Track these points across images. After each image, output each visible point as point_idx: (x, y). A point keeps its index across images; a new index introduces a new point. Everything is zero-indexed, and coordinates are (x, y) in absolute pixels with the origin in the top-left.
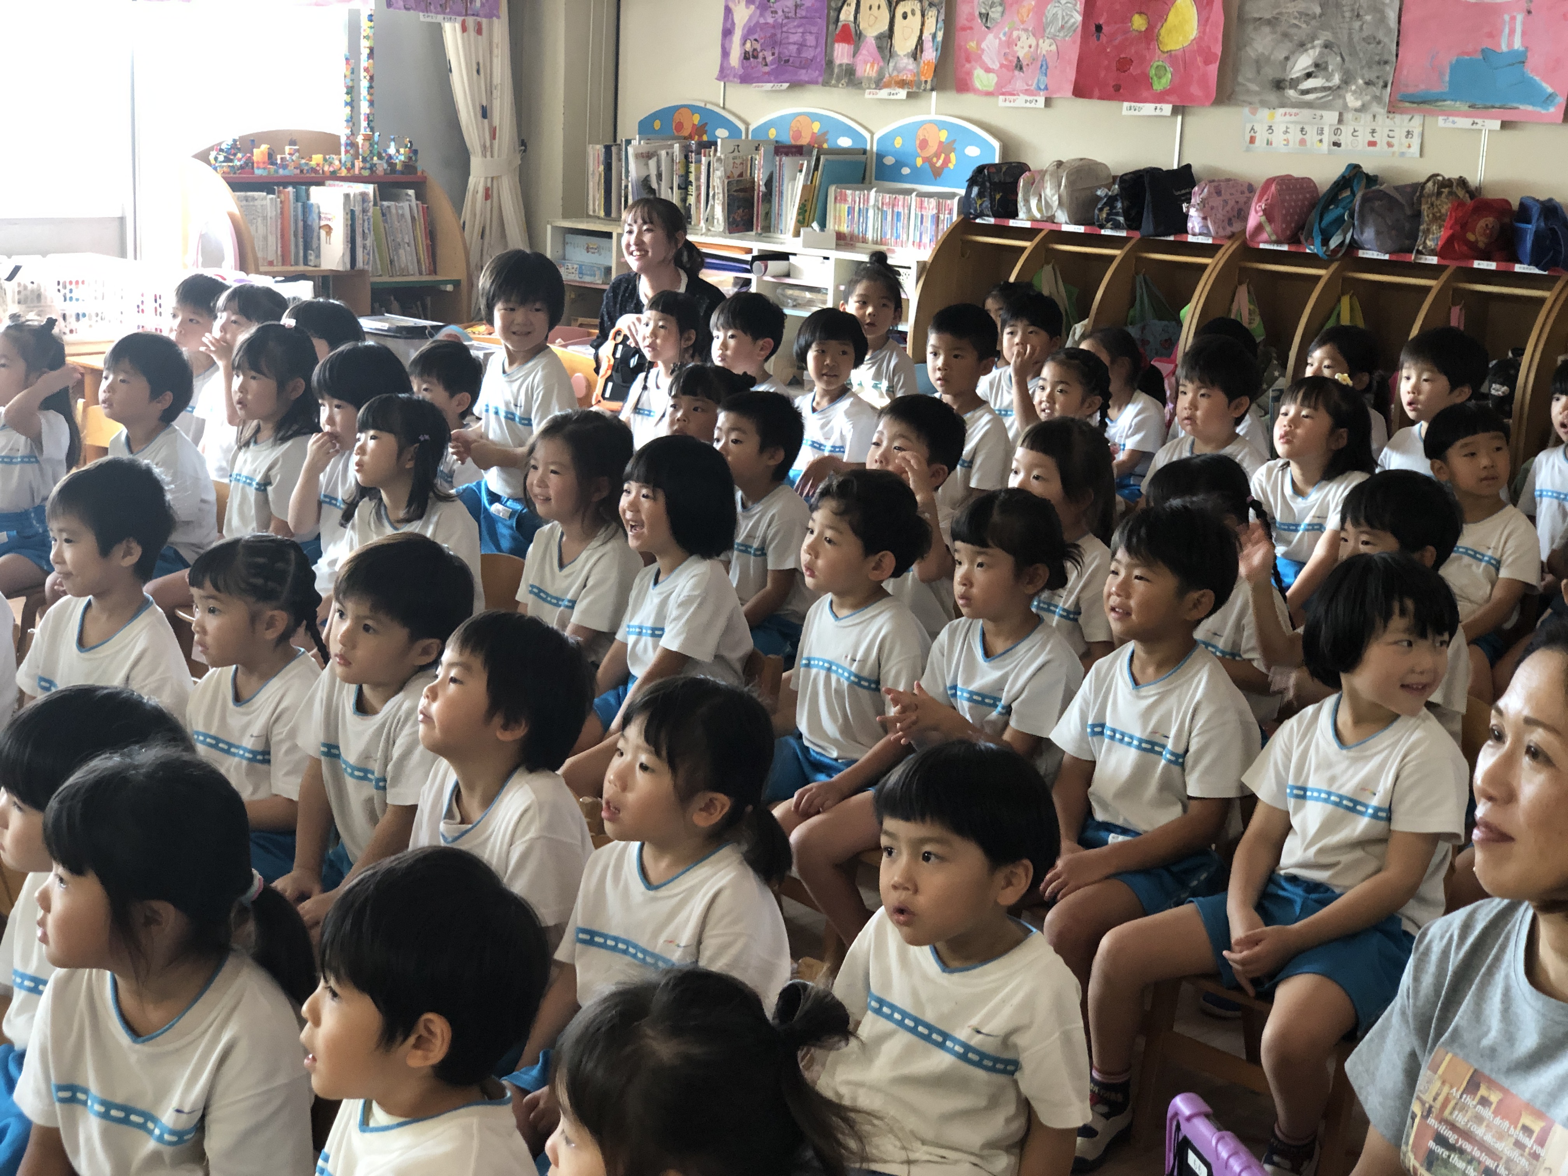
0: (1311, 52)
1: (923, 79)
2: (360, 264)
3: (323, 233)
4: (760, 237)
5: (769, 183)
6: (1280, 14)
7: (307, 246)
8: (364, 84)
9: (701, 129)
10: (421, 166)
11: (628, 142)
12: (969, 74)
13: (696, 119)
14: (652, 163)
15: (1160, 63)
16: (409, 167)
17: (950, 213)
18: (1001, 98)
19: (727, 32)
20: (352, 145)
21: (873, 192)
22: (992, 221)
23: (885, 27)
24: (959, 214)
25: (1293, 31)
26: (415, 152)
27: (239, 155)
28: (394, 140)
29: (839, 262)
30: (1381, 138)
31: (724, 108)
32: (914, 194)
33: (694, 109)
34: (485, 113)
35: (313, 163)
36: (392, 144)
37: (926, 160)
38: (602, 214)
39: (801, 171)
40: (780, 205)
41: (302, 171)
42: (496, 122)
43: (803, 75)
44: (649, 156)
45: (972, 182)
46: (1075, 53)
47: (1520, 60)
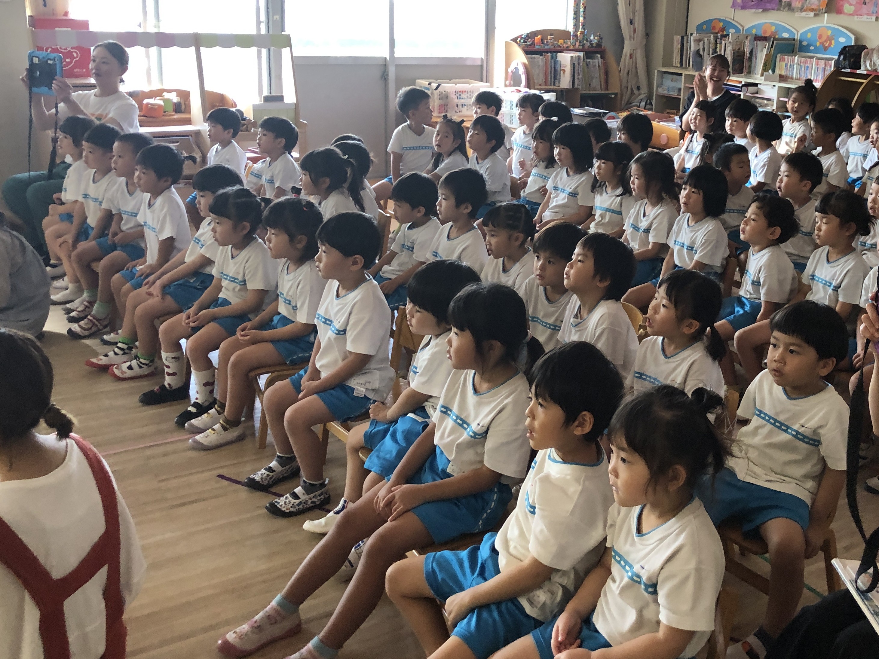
1: (821, 8)
2: (576, 86)
3: (562, 72)
4: (746, 77)
5: (751, 53)
7: (555, 79)
8: (582, 10)
9: (723, 29)
10: (603, 45)
11: (691, 34)
12: (842, 6)
13: (721, 25)
14: (701, 43)
16: (599, 45)
17: (831, 66)
18: (856, 17)
20: (576, 36)
21: (796, 58)
22: (849, 70)
24: (834, 67)
26: (601, 39)
27: (529, 40)
28: (593, 33)
29: (780, 88)
31: (734, 20)
32: (814, 59)
33: (721, 20)
34: (631, 22)
35: (559, 43)
36: (592, 35)
37: (822, 43)
38: (679, 65)
39: (765, 47)
40: (755, 62)
41: (555, 47)
42: (636, 25)
43: (768, 6)
44: (700, 40)
45: (841, 53)
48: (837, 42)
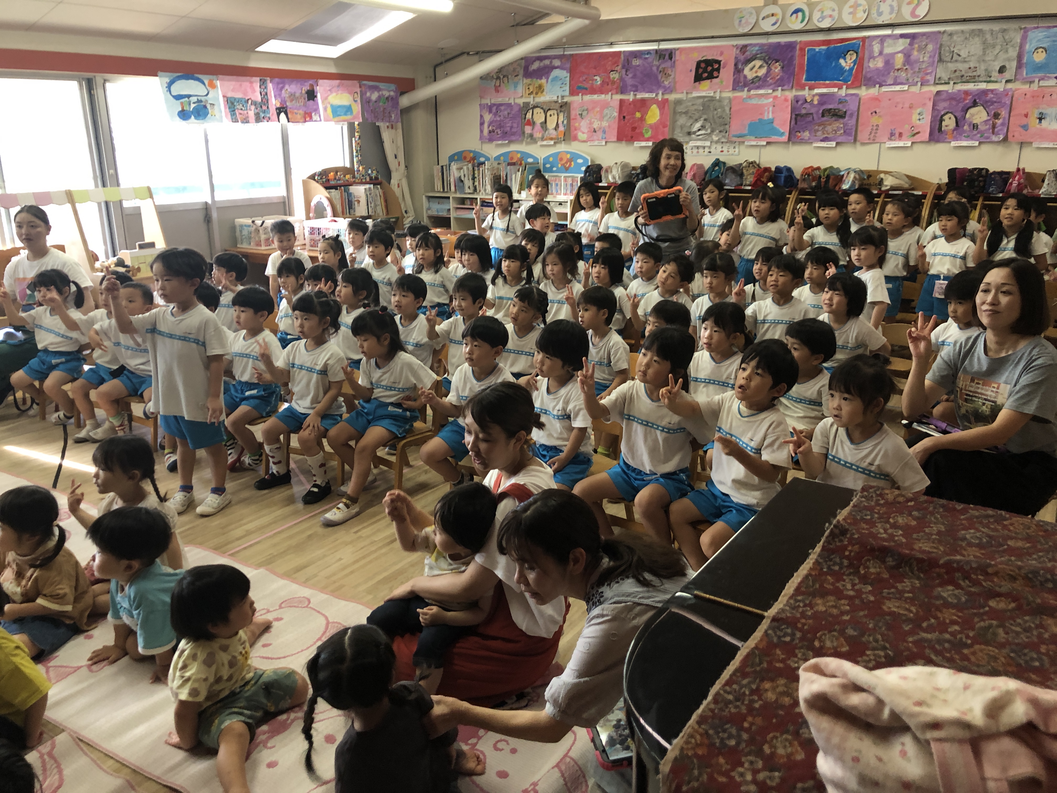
0: (699, 122)
1: (560, 137)
2: (371, 213)
3: (356, 202)
5: (507, 176)
6: (688, 110)
9: (473, 158)
10: (379, 177)
12: (577, 135)
13: (472, 155)
14: (462, 171)
15: (646, 128)
16: (376, 178)
18: (589, 142)
19: (482, 124)
20: (354, 170)
23: (543, 120)
25: (693, 116)
26: (378, 172)
27: (323, 177)
28: (370, 168)
30: (725, 149)
31: (482, 150)
32: (561, 177)
33: (470, 151)
34: (396, 156)
35: (346, 178)
36: (370, 170)
37: (562, 165)
39: (518, 171)
41: (345, 181)
42: (399, 159)
43: (513, 138)
44: (461, 168)
45: (586, 171)
46: (616, 126)
47: (771, 122)
48: (577, 164)
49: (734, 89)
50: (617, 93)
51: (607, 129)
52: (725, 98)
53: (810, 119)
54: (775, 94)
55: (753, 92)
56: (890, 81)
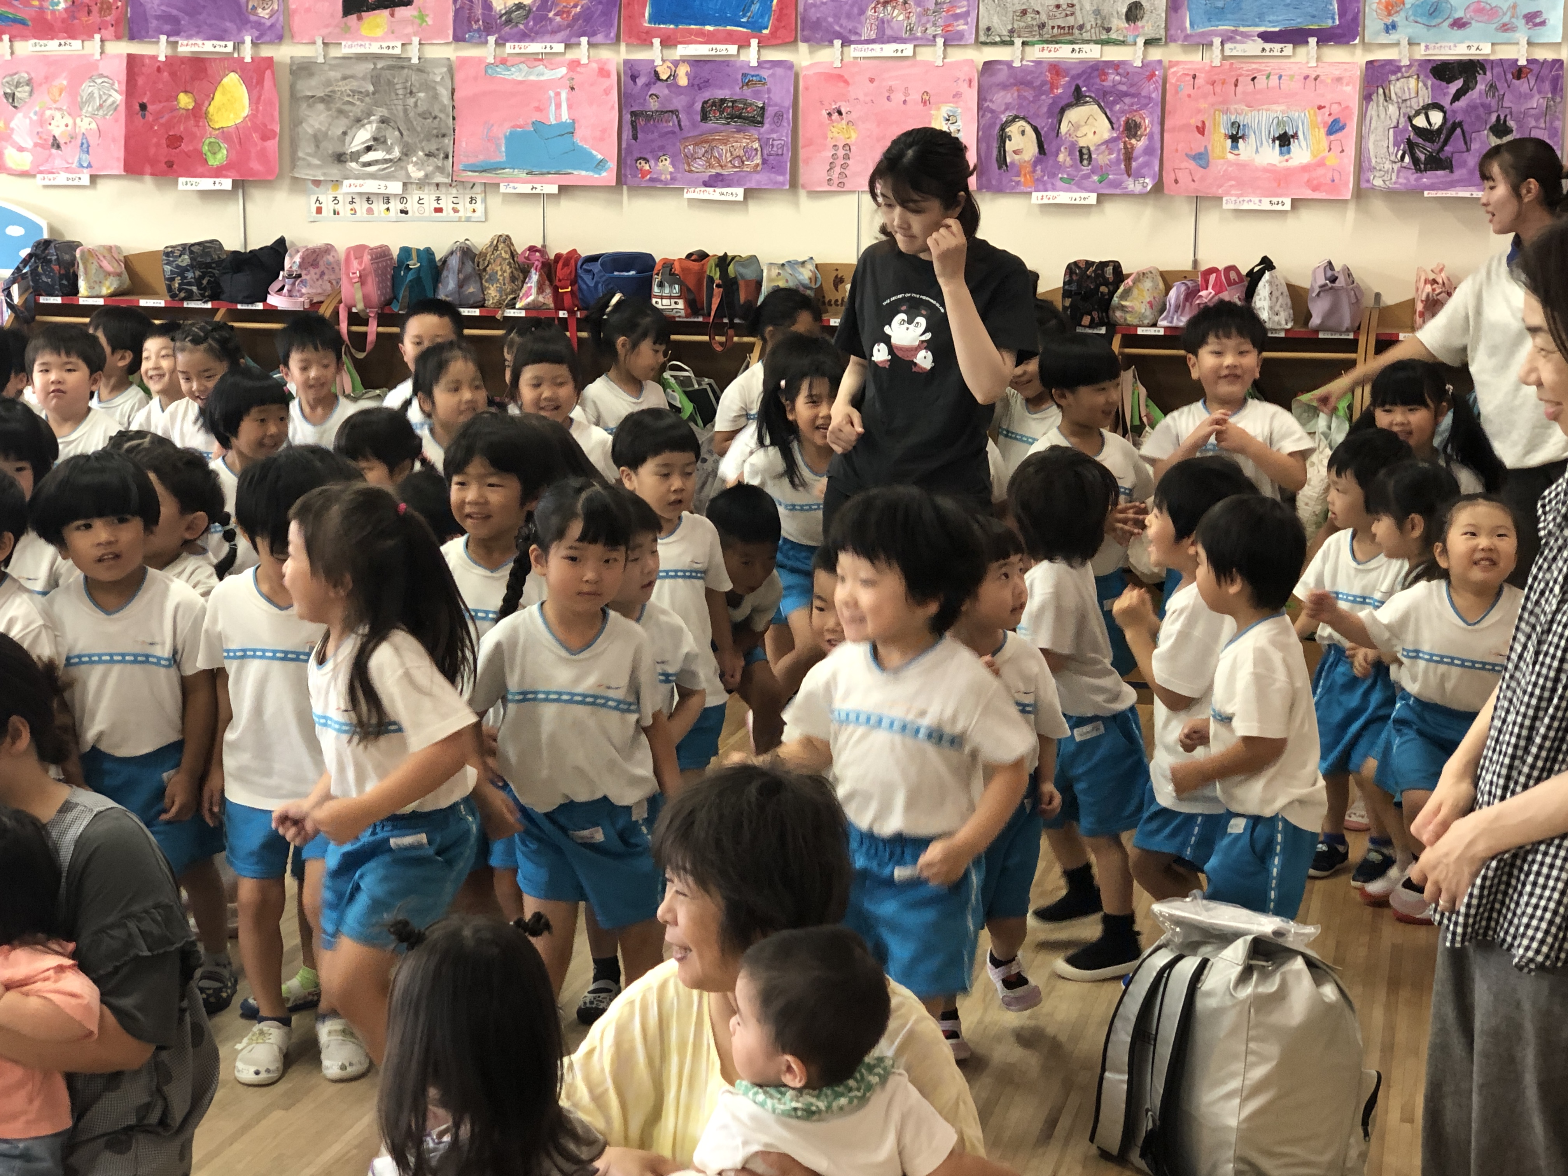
0: (368, 127)
6: (333, 92)
15: (213, 140)
18: (39, 176)
22: (58, 300)
25: (347, 108)
30: (446, 203)
46: (119, 131)
47: (569, 130)
49: (458, 38)
50: (118, 37)
51: (93, 141)
52: (436, 62)
53: (672, 124)
54: (572, 55)
55: (510, 48)
56: (867, 32)
